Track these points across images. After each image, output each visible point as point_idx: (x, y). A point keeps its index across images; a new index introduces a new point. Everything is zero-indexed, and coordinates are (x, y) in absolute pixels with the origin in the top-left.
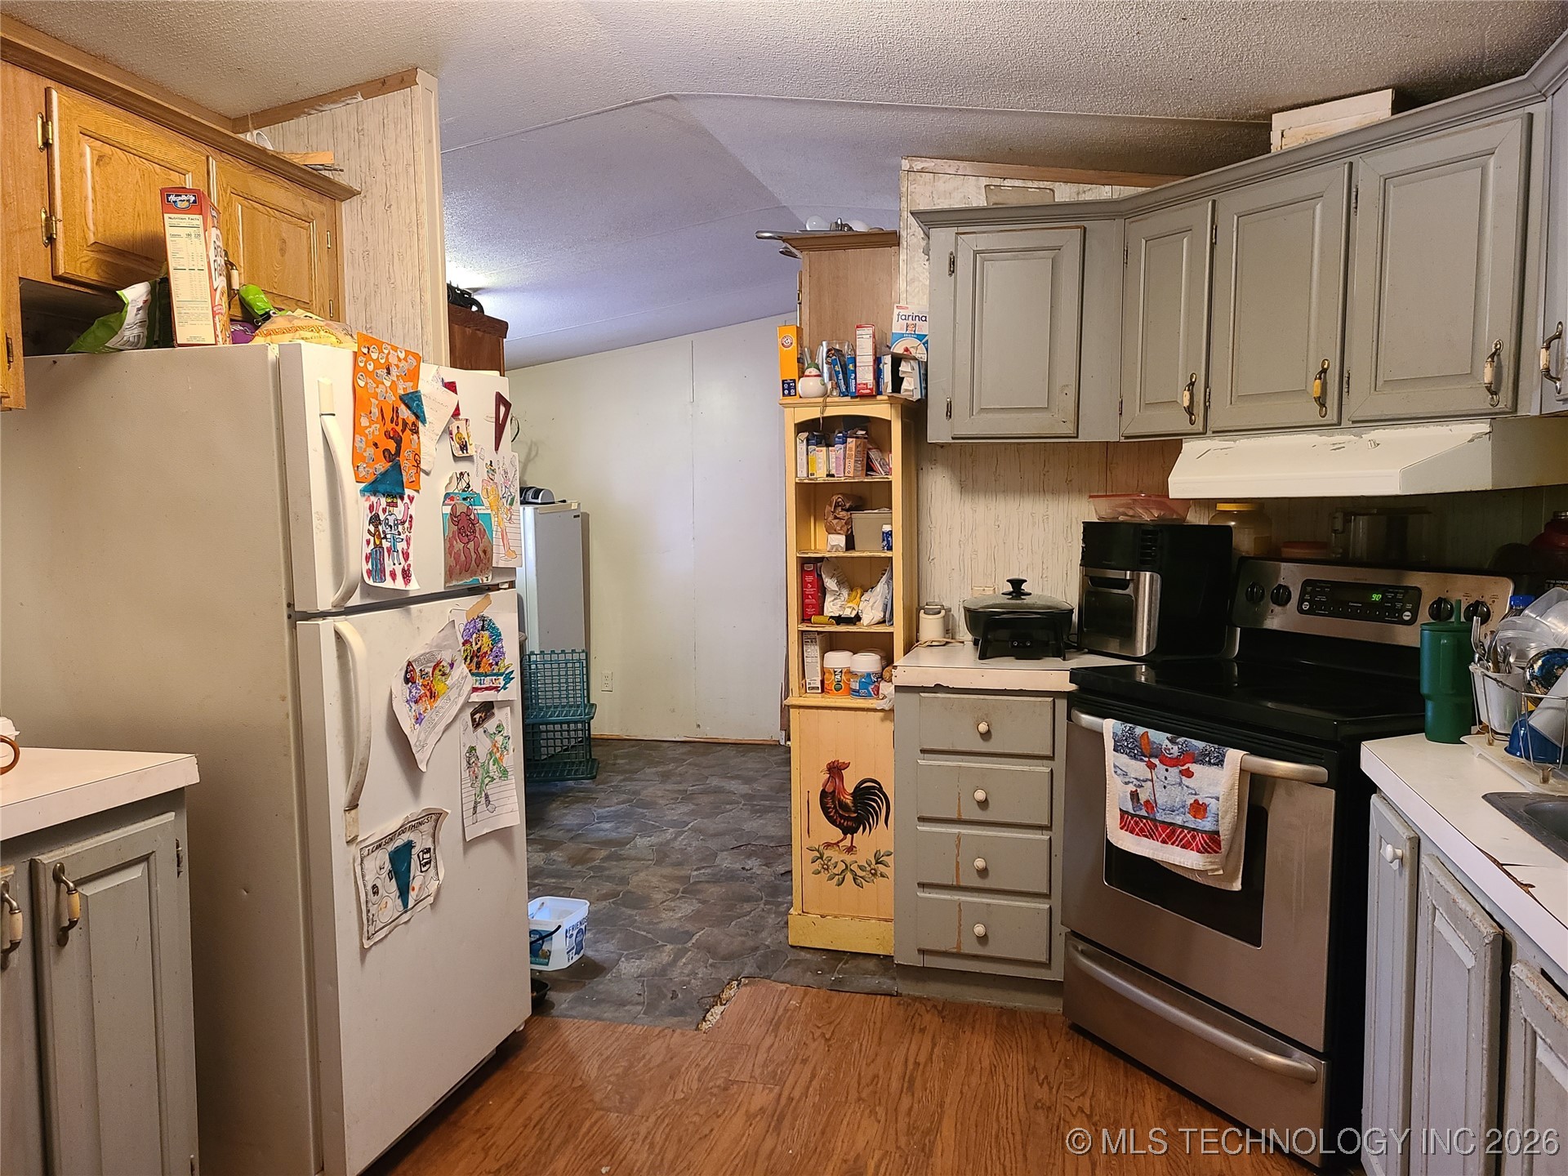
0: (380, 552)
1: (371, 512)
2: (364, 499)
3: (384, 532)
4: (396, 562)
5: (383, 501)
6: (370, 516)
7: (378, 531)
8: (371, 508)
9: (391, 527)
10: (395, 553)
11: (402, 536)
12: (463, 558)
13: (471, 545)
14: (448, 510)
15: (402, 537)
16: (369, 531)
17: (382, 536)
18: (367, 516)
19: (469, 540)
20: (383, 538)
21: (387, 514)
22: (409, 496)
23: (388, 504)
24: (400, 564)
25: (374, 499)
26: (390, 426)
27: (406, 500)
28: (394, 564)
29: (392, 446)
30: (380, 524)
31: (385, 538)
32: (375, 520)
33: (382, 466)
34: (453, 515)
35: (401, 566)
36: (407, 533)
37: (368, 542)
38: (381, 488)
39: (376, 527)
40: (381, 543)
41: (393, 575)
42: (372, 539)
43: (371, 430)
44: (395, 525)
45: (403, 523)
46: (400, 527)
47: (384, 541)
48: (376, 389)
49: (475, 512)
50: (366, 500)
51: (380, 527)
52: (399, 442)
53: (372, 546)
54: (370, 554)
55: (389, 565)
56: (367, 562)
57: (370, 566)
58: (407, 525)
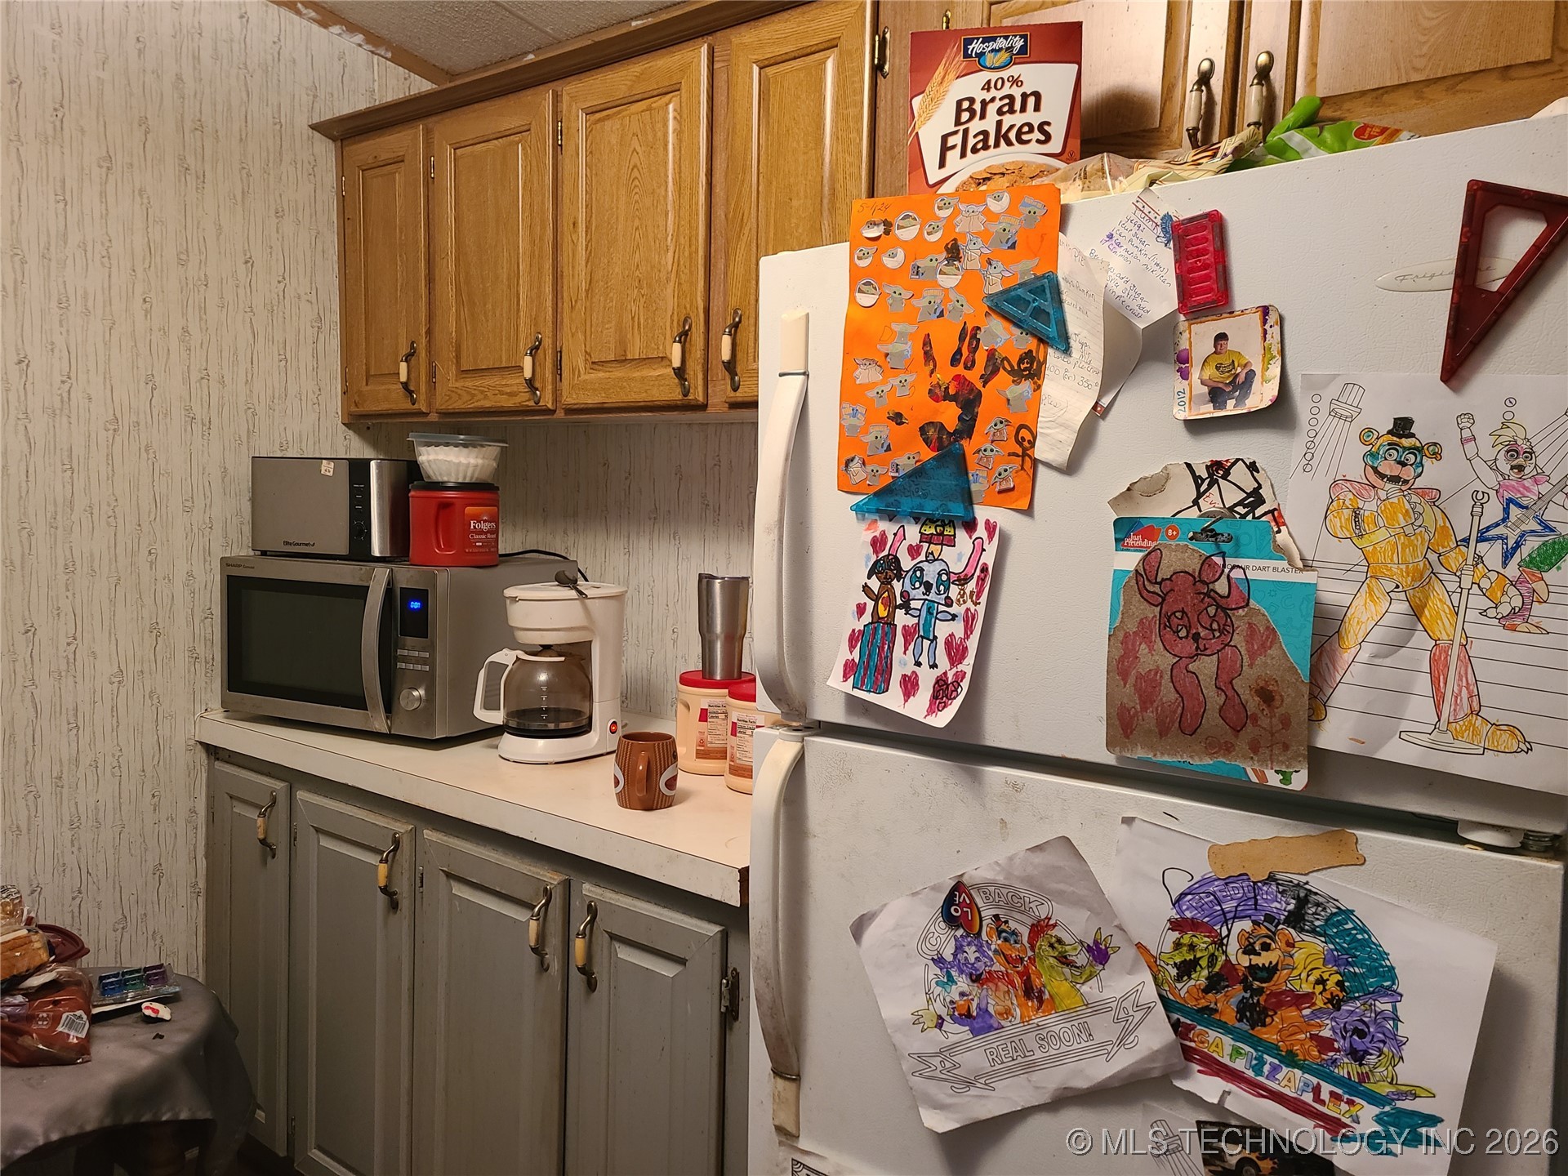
0: (885, 634)
1: (876, 552)
2: (864, 526)
3: (904, 594)
4: (924, 659)
5: (913, 533)
6: (874, 558)
7: (892, 590)
8: (878, 543)
9: (928, 586)
10: (926, 643)
11: (954, 609)
12: (1167, 693)
13: (1206, 667)
14: (1130, 561)
15: (951, 610)
16: (866, 589)
17: (899, 602)
18: (868, 559)
19: (1200, 652)
20: (900, 607)
21: (922, 557)
22: (987, 522)
23: (924, 538)
24: (934, 666)
25: (889, 528)
26: (945, 375)
27: (981, 531)
28: (918, 664)
29: (949, 414)
30: (899, 577)
31: (906, 606)
32: (886, 568)
33: (913, 454)
34: (1144, 580)
35: (938, 672)
36: (969, 604)
37: (861, 609)
38: (907, 504)
39: (886, 583)
40: (892, 615)
41: (910, 686)
42: (870, 604)
43: (887, 388)
44: (939, 582)
45: (963, 580)
46: (954, 591)
47: (900, 613)
48: (914, 301)
49: (1237, 574)
50: (868, 529)
51: (897, 586)
52: (969, 402)
53: (867, 618)
54: (861, 632)
55: (902, 661)
56: (852, 647)
57: (856, 655)
58: (971, 586)
